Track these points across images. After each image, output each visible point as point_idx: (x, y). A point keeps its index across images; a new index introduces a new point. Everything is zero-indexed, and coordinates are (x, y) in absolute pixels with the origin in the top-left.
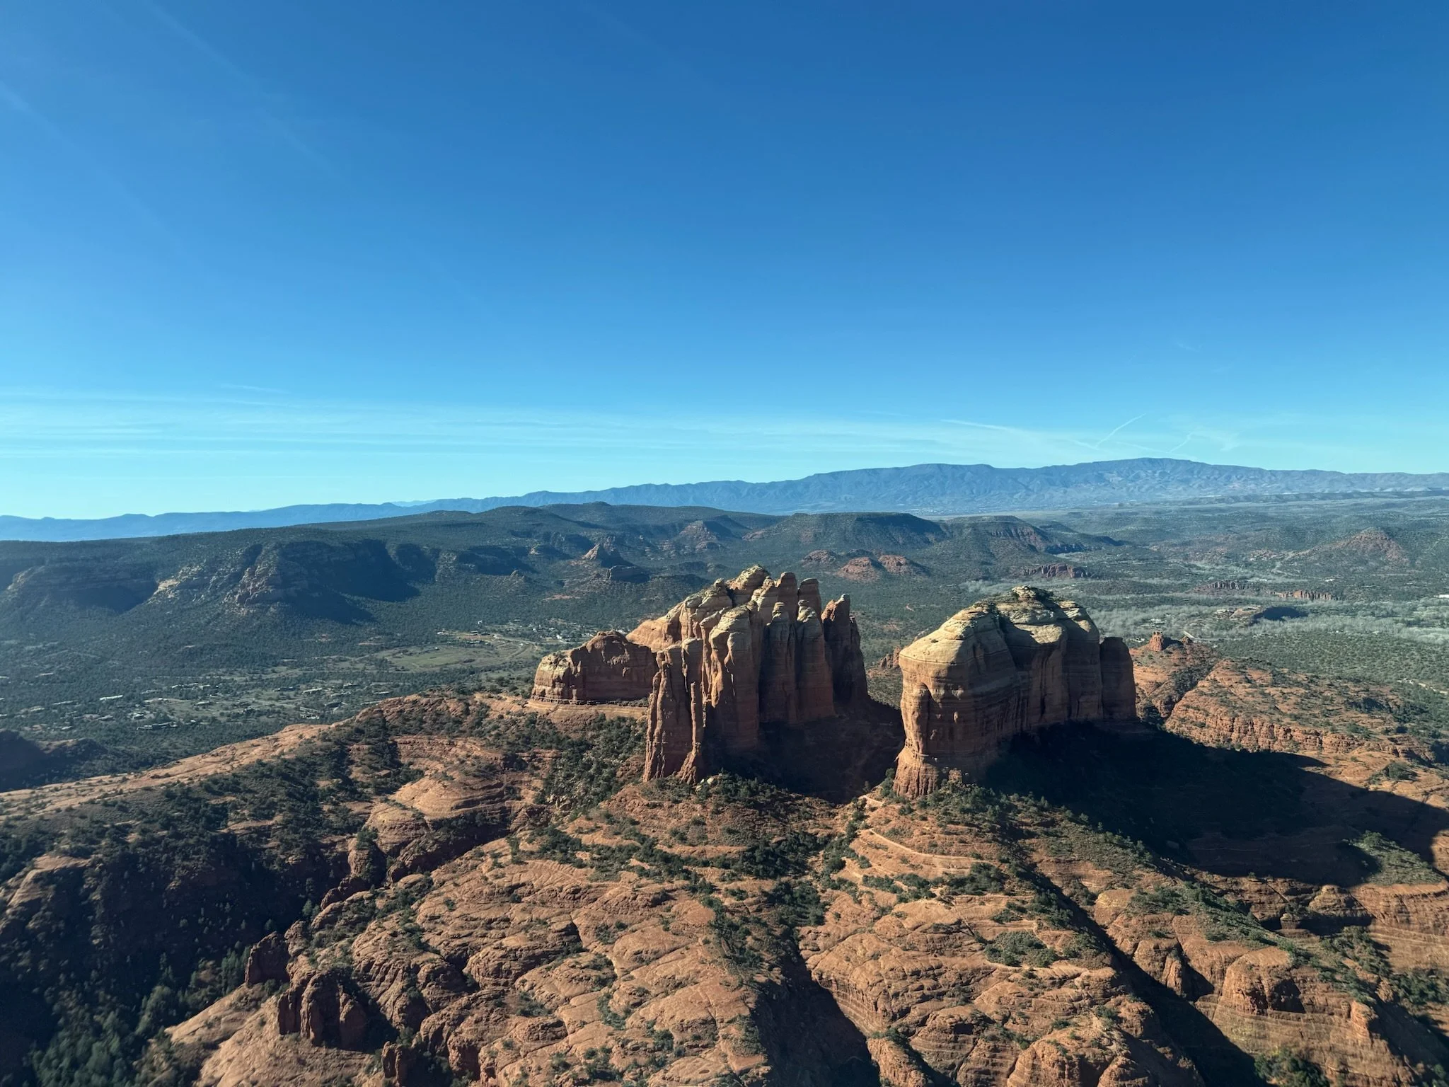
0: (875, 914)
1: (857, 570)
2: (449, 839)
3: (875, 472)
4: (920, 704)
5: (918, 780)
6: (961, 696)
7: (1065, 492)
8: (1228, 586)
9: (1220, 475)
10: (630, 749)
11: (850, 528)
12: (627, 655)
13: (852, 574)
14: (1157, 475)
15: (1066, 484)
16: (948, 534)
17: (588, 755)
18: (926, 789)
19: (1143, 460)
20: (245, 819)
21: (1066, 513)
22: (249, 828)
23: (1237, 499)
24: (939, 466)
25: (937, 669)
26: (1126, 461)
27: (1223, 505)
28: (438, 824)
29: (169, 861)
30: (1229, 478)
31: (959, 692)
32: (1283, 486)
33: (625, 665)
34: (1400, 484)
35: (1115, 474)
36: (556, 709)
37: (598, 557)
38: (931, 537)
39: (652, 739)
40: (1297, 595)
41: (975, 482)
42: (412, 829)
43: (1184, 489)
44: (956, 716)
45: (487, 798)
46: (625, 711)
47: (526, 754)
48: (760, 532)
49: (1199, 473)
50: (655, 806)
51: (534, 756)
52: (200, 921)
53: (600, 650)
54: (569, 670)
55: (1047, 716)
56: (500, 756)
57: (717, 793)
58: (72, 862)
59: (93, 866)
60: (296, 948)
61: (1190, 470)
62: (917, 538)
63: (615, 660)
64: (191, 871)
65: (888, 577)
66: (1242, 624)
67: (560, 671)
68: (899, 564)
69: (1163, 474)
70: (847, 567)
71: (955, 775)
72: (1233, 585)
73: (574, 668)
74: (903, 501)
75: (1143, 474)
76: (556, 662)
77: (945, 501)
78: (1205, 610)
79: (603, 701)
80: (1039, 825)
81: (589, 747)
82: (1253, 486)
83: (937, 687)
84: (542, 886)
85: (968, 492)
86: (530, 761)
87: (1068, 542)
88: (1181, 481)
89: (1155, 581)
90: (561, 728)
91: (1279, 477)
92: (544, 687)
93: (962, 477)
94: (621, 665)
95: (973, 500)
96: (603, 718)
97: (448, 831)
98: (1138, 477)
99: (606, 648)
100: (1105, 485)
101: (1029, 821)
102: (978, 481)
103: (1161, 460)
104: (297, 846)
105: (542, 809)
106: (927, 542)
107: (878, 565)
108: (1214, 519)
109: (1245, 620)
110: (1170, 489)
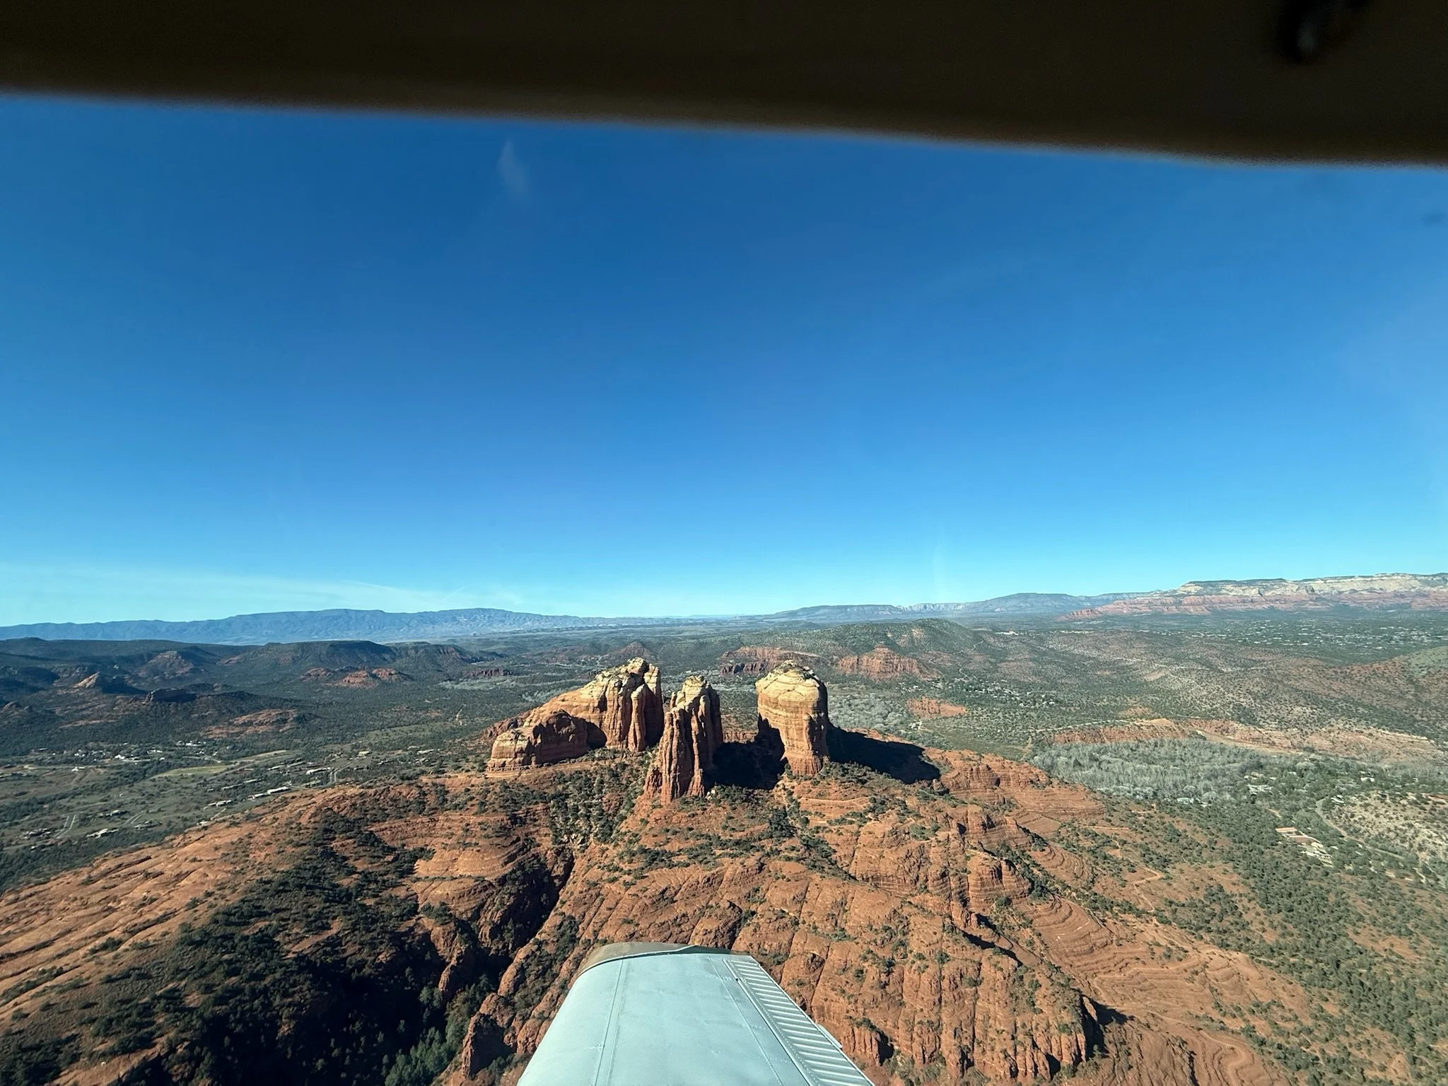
0: (855, 838)
1: (358, 680)
2: (519, 890)
3: (292, 614)
5: (812, 765)
10: (600, 791)
12: (573, 726)
13: (353, 683)
14: (486, 618)
15: (433, 623)
16: (397, 654)
17: (570, 803)
18: (817, 769)
19: (478, 609)
20: (303, 938)
21: (446, 639)
22: (318, 944)
23: (537, 631)
24: (346, 610)
26: (468, 610)
27: (531, 634)
28: (503, 881)
29: (267, 1006)
31: (822, 714)
33: (572, 733)
34: (604, 623)
35: (463, 617)
36: (520, 774)
38: (387, 656)
41: (372, 621)
42: (480, 892)
43: (503, 626)
45: (520, 851)
46: (576, 766)
47: (520, 812)
48: (236, 658)
49: (509, 617)
50: (694, 815)
51: (528, 812)
52: (336, 1052)
53: (553, 724)
54: (530, 743)
56: (503, 817)
57: (720, 799)
59: (172, 1050)
61: (505, 615)
62: (377, 657)
63: (564, 731)
64: (300, 1006)
65: (384, 683)
67: (524, 744)
68: (390, 674)
69: (489, 617)
70: (347, 679)
71: (827, 759)
73: (533, 742)
74: (317, 634)
75: (478, 617)
76: (516, 738)
77: (351, 634)
79: (555, 762)
81: (567, 796)
82: (537, 624)
84: (681, 886)
85: (367, 628)
86: (527, 816)
87: (475, 655)
88: (500, 621)
90: (532, 787)
91: (552, 619)
92: (504, 760)
93: (363, 618)
94: (568, 734)
96: (563, 774)
97: (514, 884)
98: (475, 619)
99: (558, 723)
100: (457, 623)
102: (375, 621)
103: (489, 609)
104: (381, 943)
105: (564, 848)
107: (374, 676)
110: (494, 625)
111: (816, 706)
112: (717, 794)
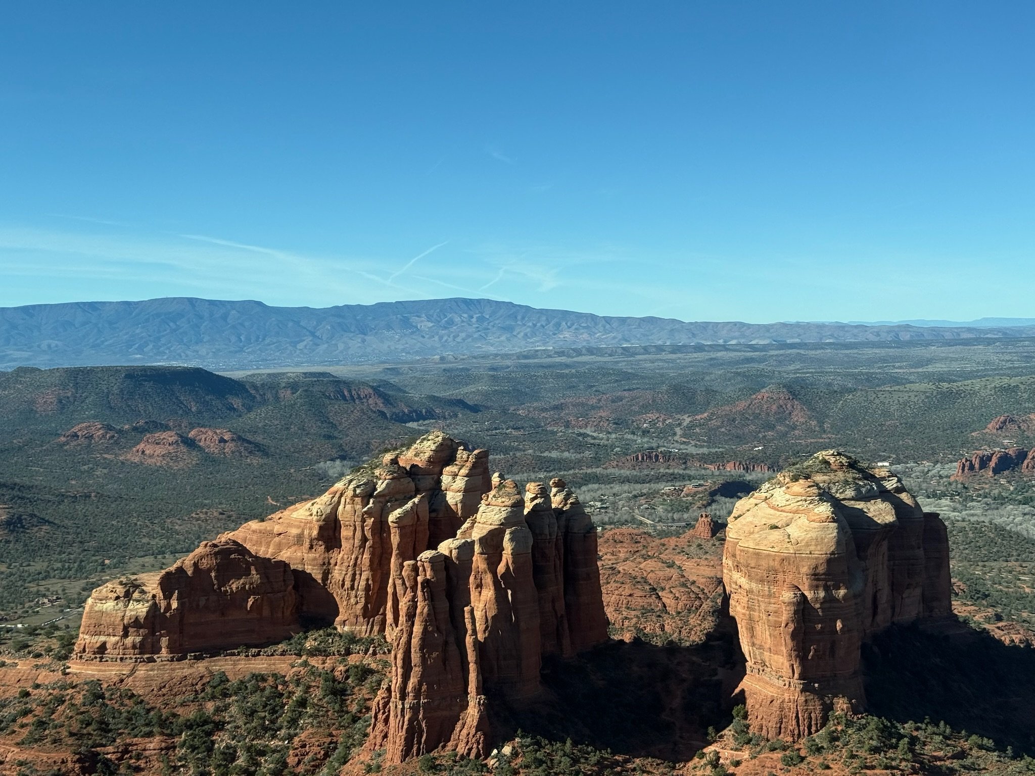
1: (160, 450)
3: (93, 307)
4: (796, 612)
5: (797, 717)
6: (845, 597)
7: (364, 341)
8: (650, 458)
9: (548, 322)
10: (293, 722)
11: (115, 390)
12: (255, 576)
13: (151, 456)
14: (474, 320)
15: (363, 330)
16: (258, 398)
17: (222, 740)
18: (810, 727)
19: (456, 301)
21: (380, 368)
23: (579, 352)
24: (190, 301)
25: (814, 562)
26: (436, 301)
27: (563, 359)
30: (558, 325)
31: (842, 592)
32: (620, 336)
33: (253, 592)
34: (743, 336)
35: (424, 318)
36: (132, 672)
38: (237, 402)
40: (729, 467)
41: (242, 325)
43: (508, 340)
44: (839, 625)
46: (261, 664)
47: (110, 749)
49: (523, 318)
51: (126, 751)
53: (209, 570)
54: (155, 607)
55: (880, 618)
56: (69, 756)
61: (512, 315)
62: (217, 403)
63: (235, 585)
65: (209, 459)
66: (699, 504)
67: (139, 609)
68: (222, 440)
69: (481, 319)
70: (141, 446)
71: (841, 705)
72: (657, 456)
73: (163, 604)
74: (140, 350)
75: (457, 319)
76: (128, 595)
78: (645, 488)
79: (215, 652)
80: (953, 757)
81: (220, 726)
82: (585, 336)
83: (814, 588)
85: (233, 339)
86: (120, 759)
88: (503, 328)
89: (554, 454)
90: (151, 701)
91: (615, 325)
92: (103, 638)
93: (225, 317)
94: (244, 593)
95: (241, 350)
96: (224, 679)
98: (451, 322)
99: (219, 568)
100: (412, 333)
101: (941, 754)
102: (247, 324)
103: (477, 301)
106: (232, 409)
107: (191, 444)
108: (572, 376)
109: (701, 499)
110: (491, 338)
111: (821, 569)
112: (515, 754)
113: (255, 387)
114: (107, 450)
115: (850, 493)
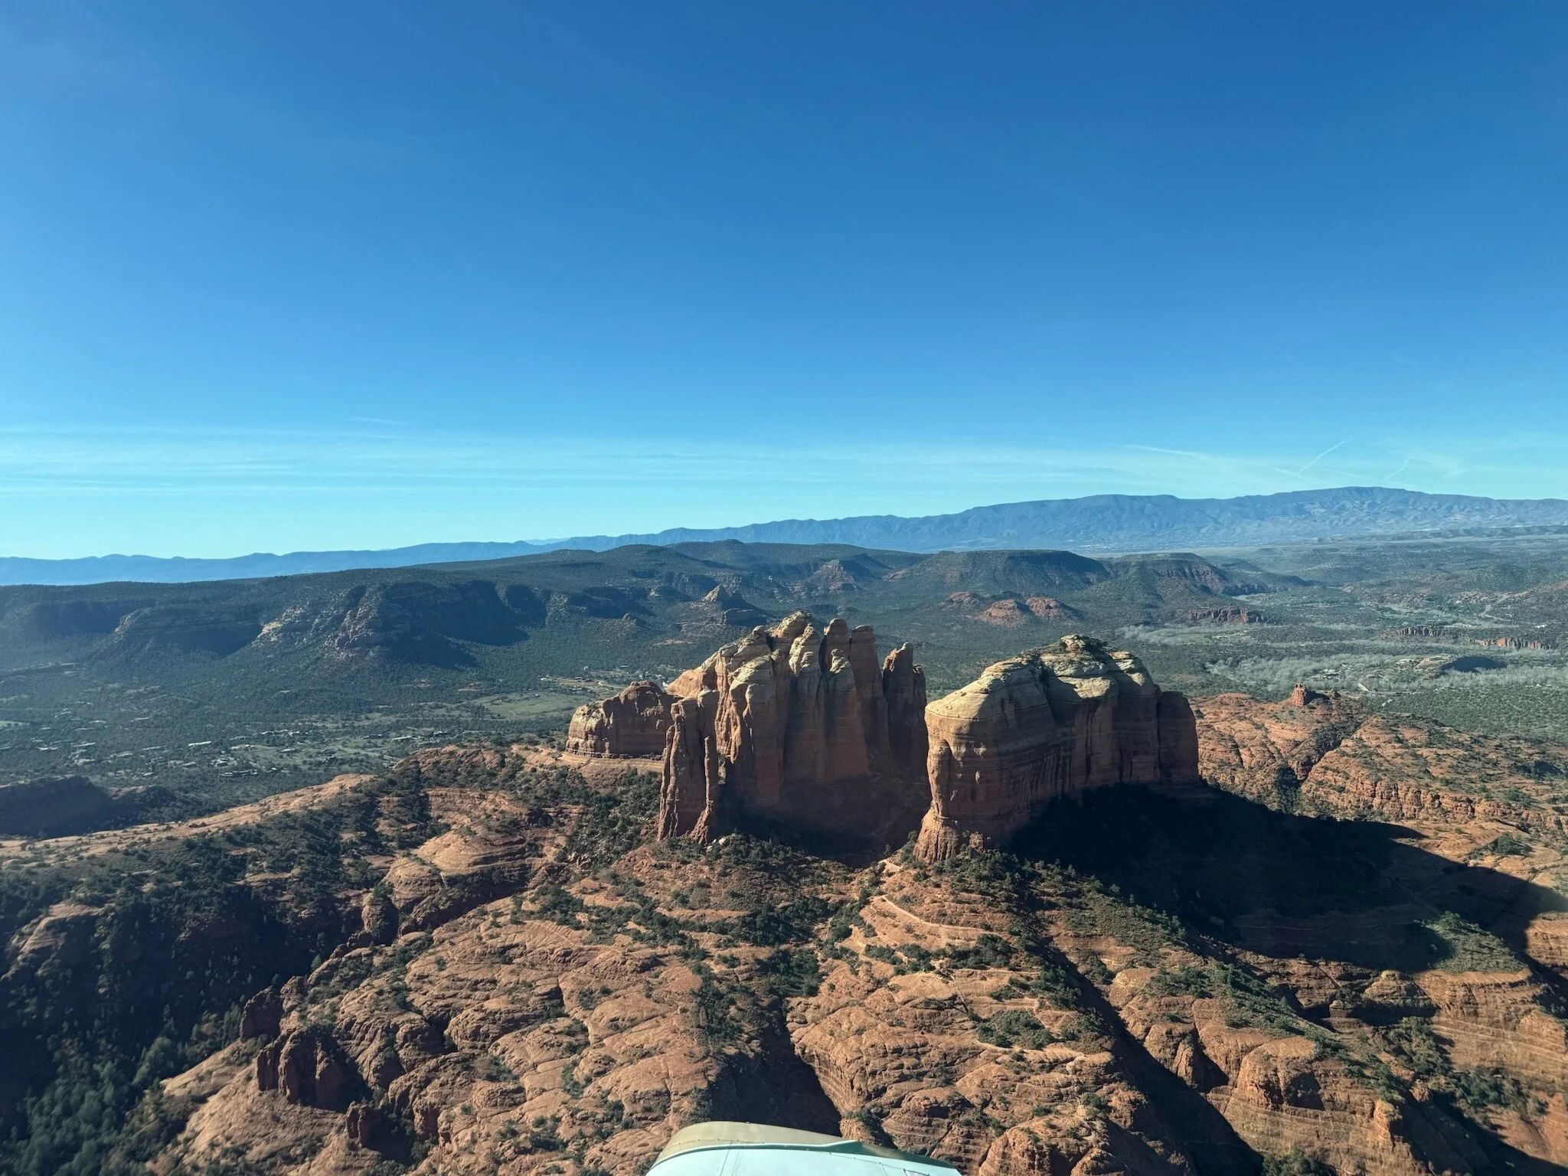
0: (870, 986)
1: (1002, 613)
2: (463, 897)
3: (1042, 504)
4: (940, 762)
5: (937, 844)
6: (984, 754)
7: (1260, 525)
8: (1420, 632)
9: (1440, 506)
11: (1000, 567)
12: (661, 706)
13: (995, 617)
14: (1365, 506)
15: (1260, 517)
16: (1112, 574)
17: (615, 812)
18: (944, 853)
19: (1349, 489)
20: (263, 871)
21: (1254, 549)
22: (265, 881)
23: (1456, 533)
24: (1115, 497)
25: (959, 725)
26: (1331, 490)
27: (1439, 540)
28: (453, 881)
29: (181, 912)
30: (1450, 508)
31: (982, 750)
32: (1515, 517)
33: (659, 717)
35: (1317, 504)
36: (589, 762)
37: (718, 599)
38: (1092, 577)
39: (665, 796)
40: (1501, 643)
42: (426, 885)
43: (1397, 522)
44: (977, 775)
45: (507, 855)
46: (659, 765)
47: (552, 810)
48: (901, 573)
49: (1414, 503)
50: (662, 867)
51: (561, 812)
52: (207, 973)
53: (634, 700)
54: (602, 721)
55: (1093, 776)
56: (525, 811)
57: (727, 854)
58: (86, 911)
59: (106, 914)
60: (290, 1003)
61: (1403, 500)
62: (1076, 578)
63: (649, 711)
64: (202, 923)
66: (1427, 676)
67: (593, 723)
68: (1048, 607)
69: (1372, 505)
70: (990, 610)
71: (976, 839)
72: (1427, 631)
73: (606, 720)
74: (1074, 536)
75: (1349, 505)
76: (589, 713)
77: (1122, 537)
78: (1387, 659)
79: (637, 755)
80: (1062, 895)
81: (617, 803)
82: (1478, 518)
83: (958, 745)
84: (535, 948)
85: (1148, 526)
86: (556, 816)
87: (1248, 582)
88: (1393, 513)
89: (1339, 627)
90: (591, 783)
91: (1511, 507)
92: (577, 739)
93: (1142, 509)
94: (653, 718)
95: (1153, 534)
96: (635, 772)
97: (463, 889)
98: (1343, 508)
99: (639, 699)
100: (1306, 518)
101: (1051, 890)
102: (1160, 513)
103: (1371, 489)
104: (311, 900)
105: (562, 867)
106: (1089, 583)
107: (1024, 609)
108: (1423, 555)
109: (1430, 671)
110: (1380, 521)
111: (964, 731)
112: (726, 844)
113: (1111, 566)
114: (970, 612)
115: (1070, 671)
